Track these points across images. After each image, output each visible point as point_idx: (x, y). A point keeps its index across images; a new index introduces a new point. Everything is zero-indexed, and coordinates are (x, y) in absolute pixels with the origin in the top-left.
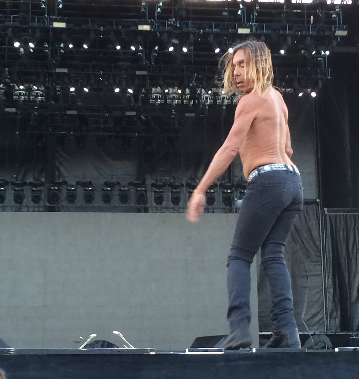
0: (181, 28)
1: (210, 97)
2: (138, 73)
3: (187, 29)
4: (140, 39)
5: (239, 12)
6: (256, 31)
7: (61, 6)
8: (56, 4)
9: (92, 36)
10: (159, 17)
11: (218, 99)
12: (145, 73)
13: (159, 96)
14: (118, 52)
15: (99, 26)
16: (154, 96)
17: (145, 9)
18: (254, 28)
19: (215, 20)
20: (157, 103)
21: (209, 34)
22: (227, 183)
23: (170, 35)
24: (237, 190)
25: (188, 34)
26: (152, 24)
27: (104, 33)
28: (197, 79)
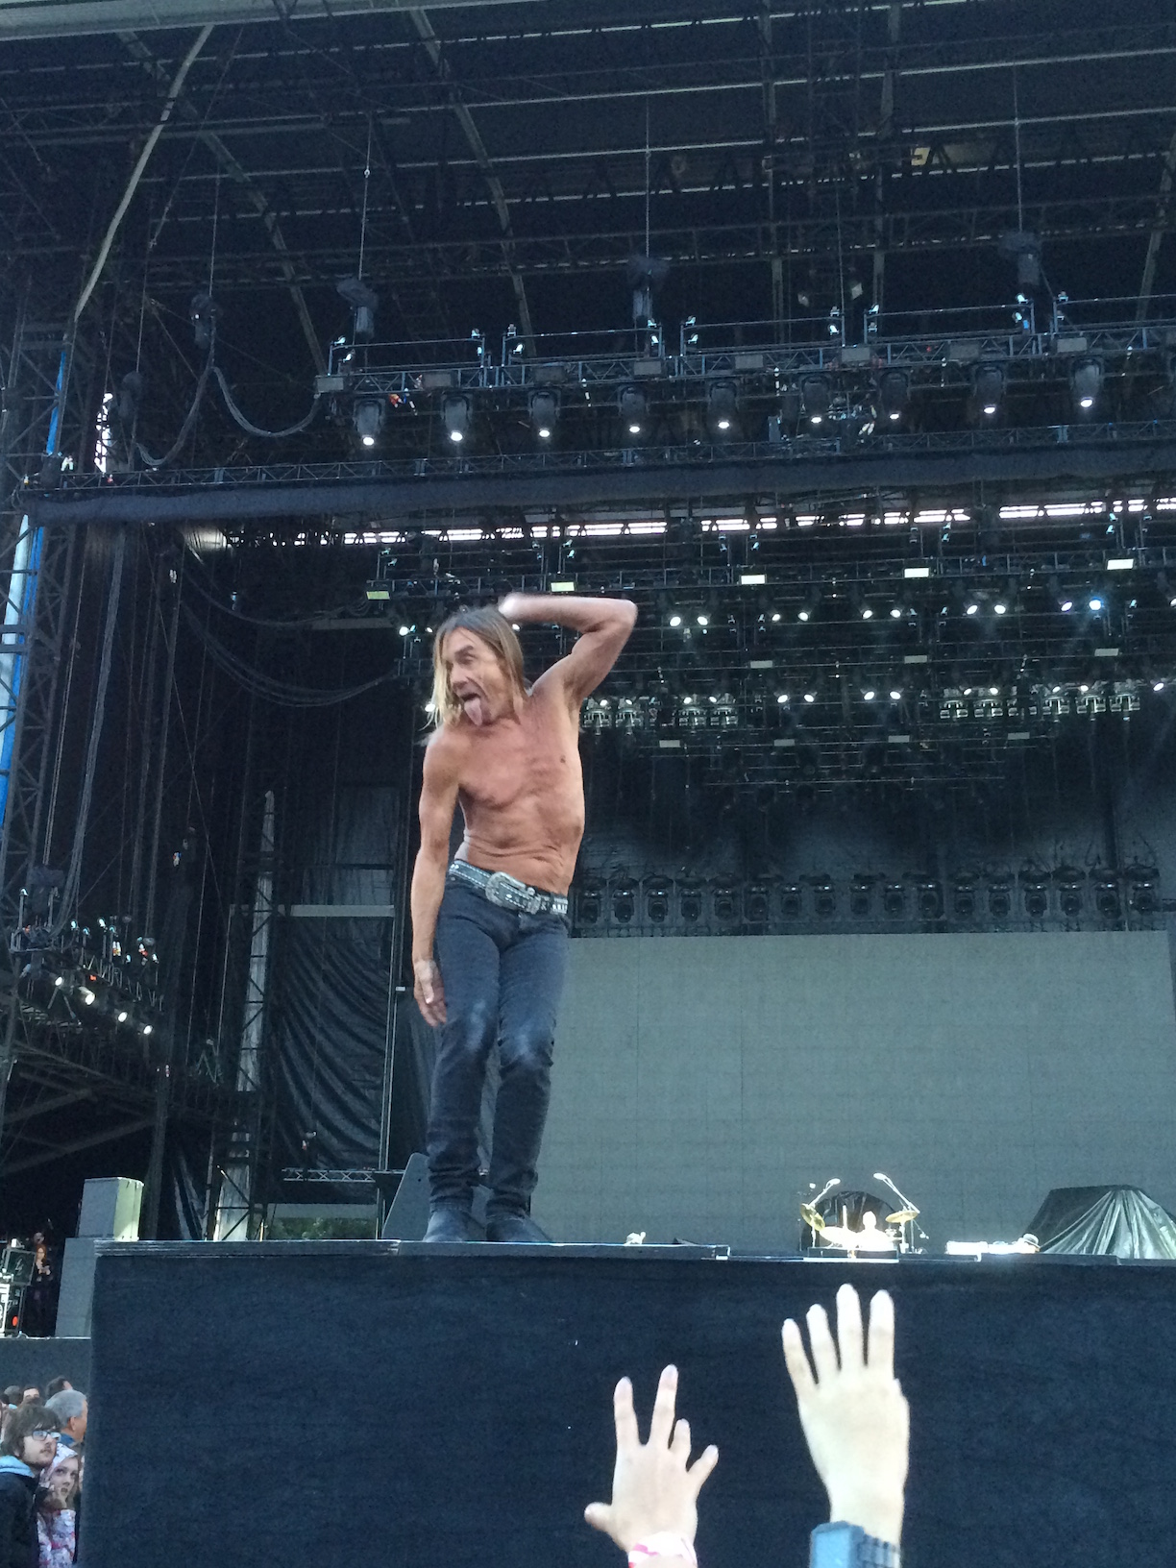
0: (989, 568)
1: (1063, 700)
2: (910, 660)
3: (1002, 568)
4: (908, 595)
5: (1110, 529)
6: (1147, 563)
7: (756, 545)
8: (747, 542)
9: (817, 597)
10: (947, 553)
11: (1080, 704)
12: (923, 659)
13: (959, 703)
14: (866, 625)
15: (830, 576)
16: (949, 704)
17: (918, 538)
18: (1142, 557)
19: (1060, 548)
20: (955, 717)
21: (1048, 576)
22: (1106, 869)
23: (970, 583)
24: (1127, 884)
25: (1005, 579)
26: (931, 566)
27: (839, 589)
28: (1029, 664)
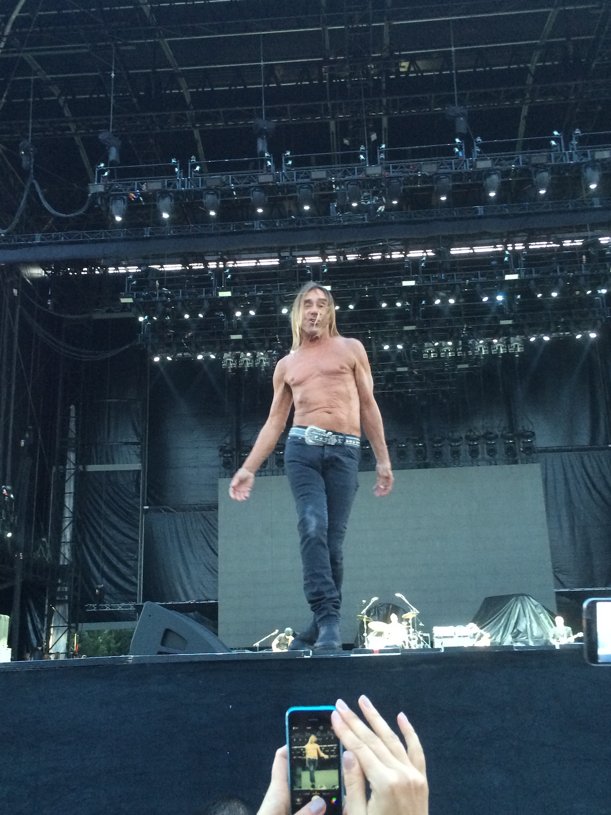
0: (445, 280)
1: (485, 347)
2: (406, 328)
3: (452, 280)
4: (404, 295)
5: (506, 259)
6: (525, 276)
7: (325, 270)
8: (321, 269)
9: (358, 297)
10: (424, 272)
11: (493, 349)
12: (413, 328)
13: (432, 350)
14: (384, 310)
15: (364, 286)
16: (427, 350)
17: (409, 265)
18: (523, 273)
19: (481, 269)
20: (430, 357)
21: (475, 284)
22: (508, 433)
23: (437, 288)
24: (519, 440)
25: (454, 286)
26: (416, 279)
27: (369, 292)
28: (467, 329)
